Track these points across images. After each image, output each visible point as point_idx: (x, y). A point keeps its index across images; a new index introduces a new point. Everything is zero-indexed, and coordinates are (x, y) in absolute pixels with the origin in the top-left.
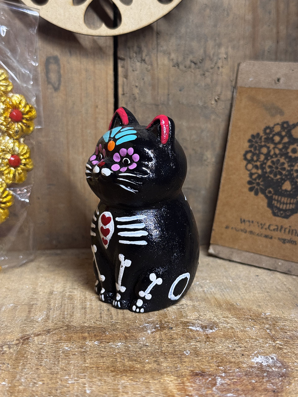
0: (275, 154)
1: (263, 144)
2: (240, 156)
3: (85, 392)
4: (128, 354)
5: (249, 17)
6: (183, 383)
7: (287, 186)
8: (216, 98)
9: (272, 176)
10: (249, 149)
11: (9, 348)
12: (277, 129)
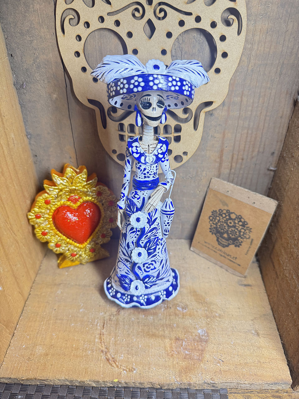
0: (222, 221)
1: (218, 215)
2: (207, 218)
3: (139, 346)
4: (154, 325)
5: (218, 160)
6: (172, 343)
7: (225, 236)
8: (200, 190)
9: (220, 229)
10: (211, 215)
11: (113, 316)
12: (225, 212)
